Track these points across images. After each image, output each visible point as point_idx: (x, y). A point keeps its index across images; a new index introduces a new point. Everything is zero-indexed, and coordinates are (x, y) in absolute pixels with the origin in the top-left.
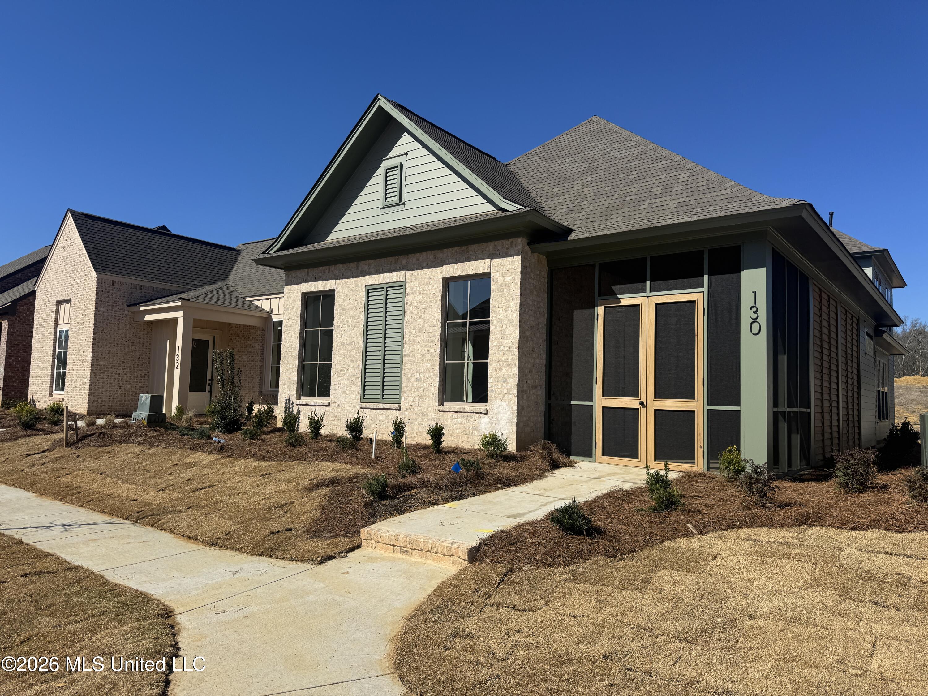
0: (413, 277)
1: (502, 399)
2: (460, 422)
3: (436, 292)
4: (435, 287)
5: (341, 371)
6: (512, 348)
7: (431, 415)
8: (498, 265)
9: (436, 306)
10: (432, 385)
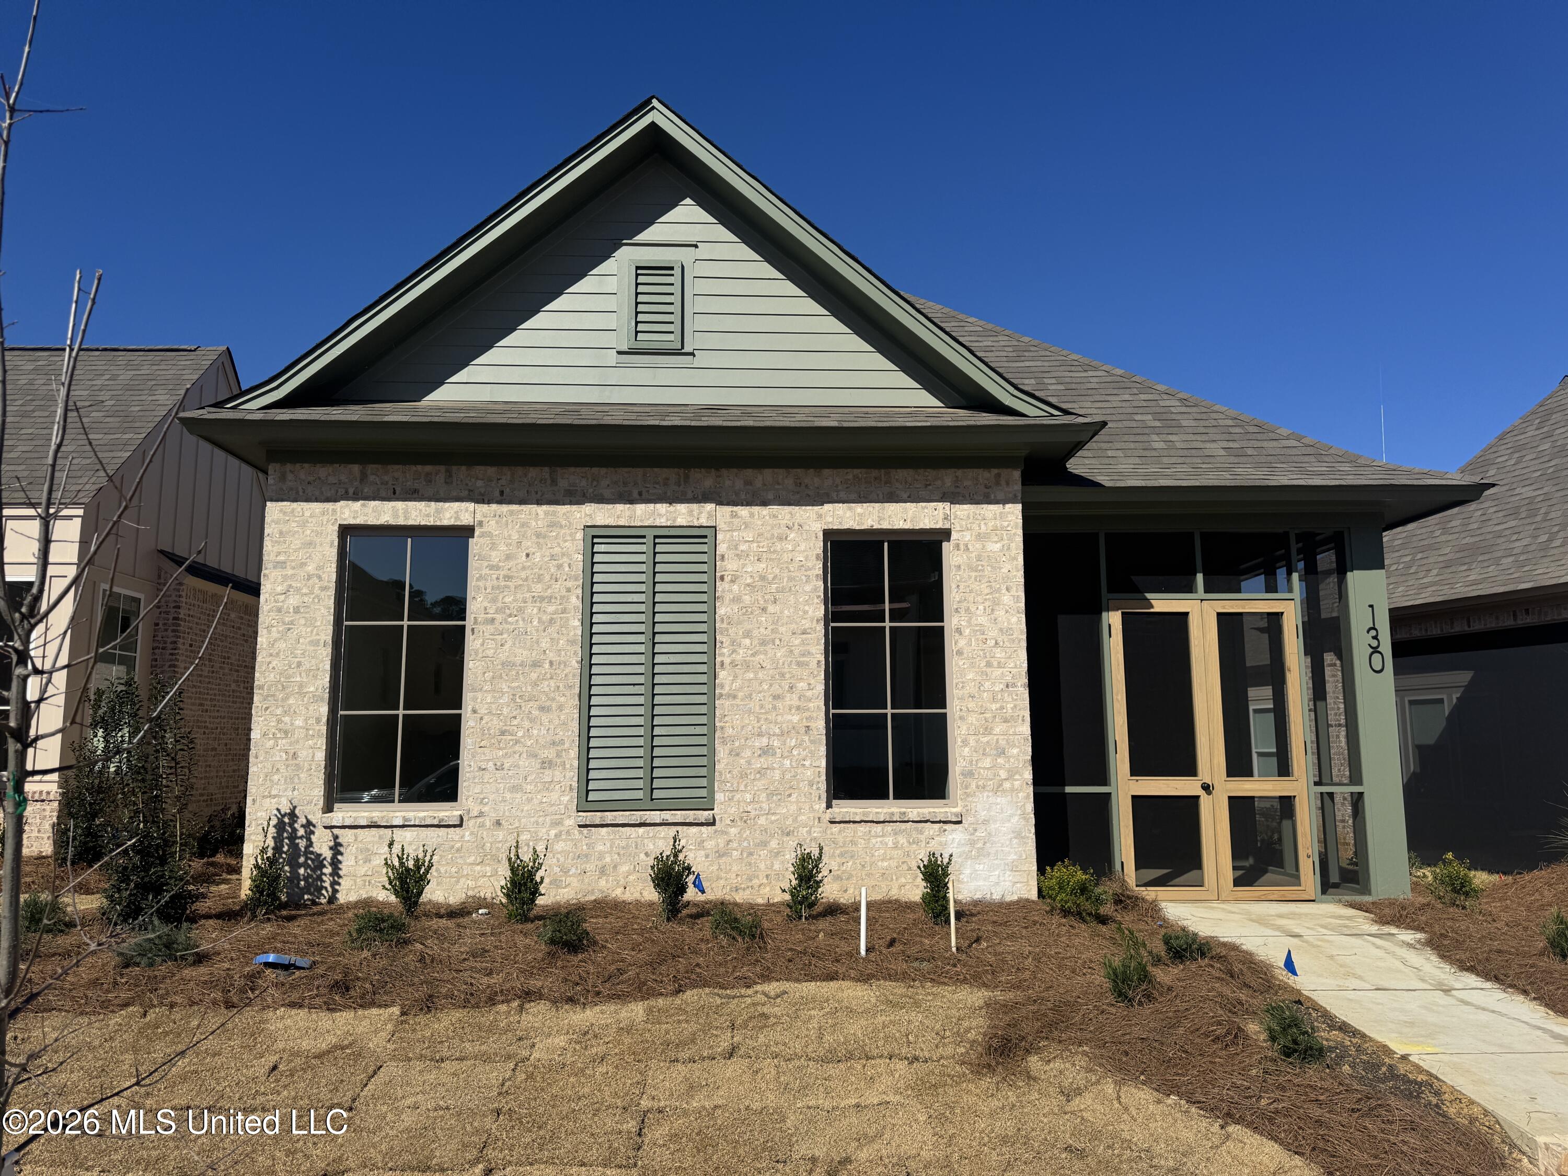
0: (736, 521)
1: (998, 789)
2: (890, 844)
3: (807, 558)
4: (802, 547)
5: (503, 733)
6: (1014, 685)
7: (809, 832)
8: (968, 517)
9: (808, 588)
10: (807, 763)
